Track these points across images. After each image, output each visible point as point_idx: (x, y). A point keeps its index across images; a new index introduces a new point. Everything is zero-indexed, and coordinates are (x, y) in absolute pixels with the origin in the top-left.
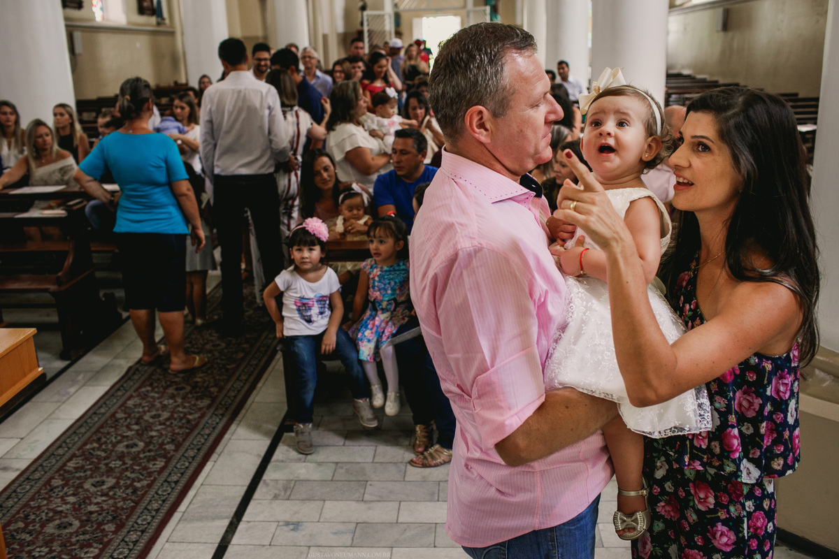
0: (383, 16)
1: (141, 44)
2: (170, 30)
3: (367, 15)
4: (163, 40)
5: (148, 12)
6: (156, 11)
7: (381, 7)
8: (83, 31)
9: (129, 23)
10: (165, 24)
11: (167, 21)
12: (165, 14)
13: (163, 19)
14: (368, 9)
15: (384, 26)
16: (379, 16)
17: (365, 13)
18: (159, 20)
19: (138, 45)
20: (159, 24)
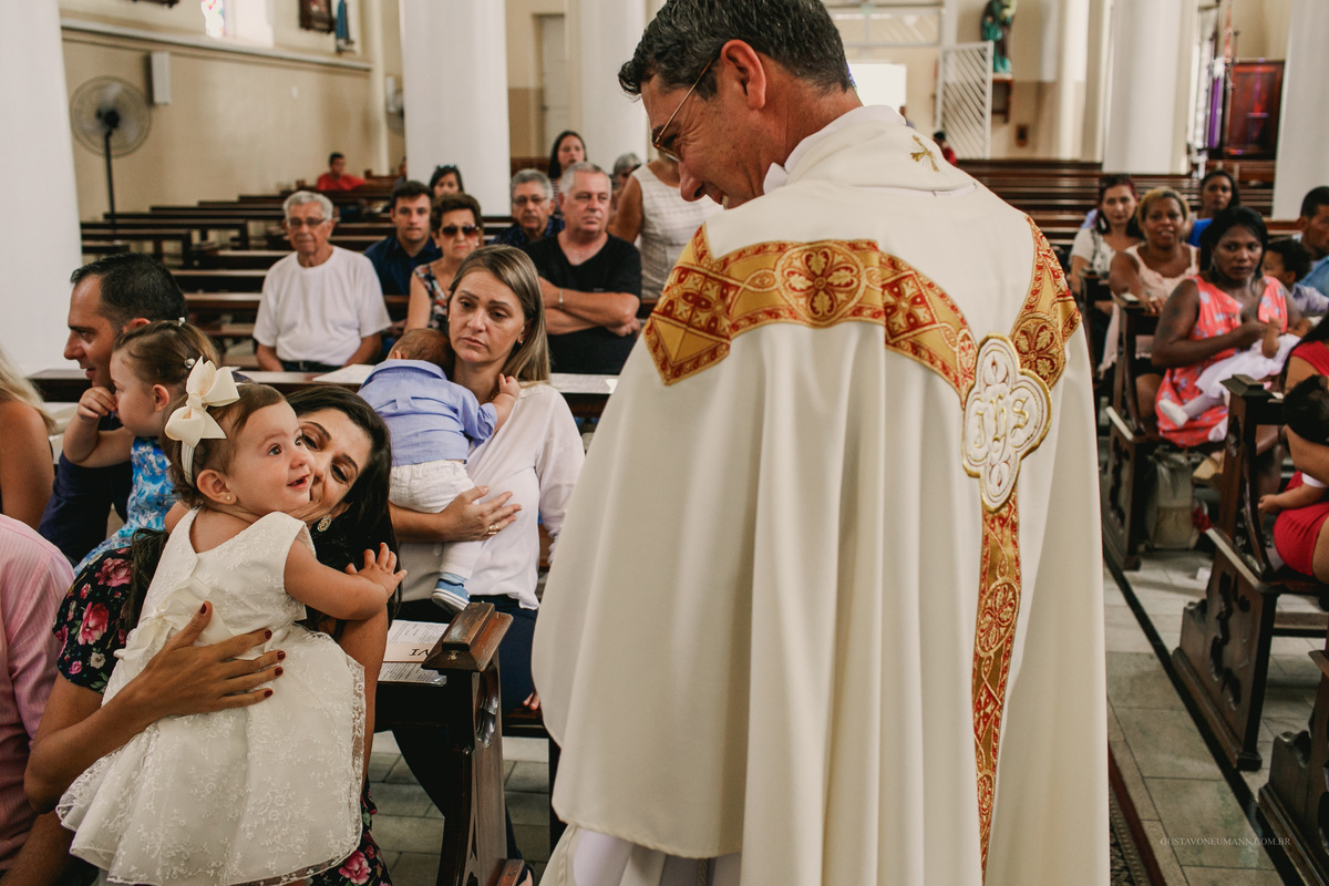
1: (303, 90)
4: (346, 83)
5: (319, 25)
6: (335, 25)
8: (173, 54)
9: (277, 44)
10: (352, 51)
11: (357, 47)
12: (354, 32)
13: (349, 41)
18: (342, 42)
20: (339, 51)
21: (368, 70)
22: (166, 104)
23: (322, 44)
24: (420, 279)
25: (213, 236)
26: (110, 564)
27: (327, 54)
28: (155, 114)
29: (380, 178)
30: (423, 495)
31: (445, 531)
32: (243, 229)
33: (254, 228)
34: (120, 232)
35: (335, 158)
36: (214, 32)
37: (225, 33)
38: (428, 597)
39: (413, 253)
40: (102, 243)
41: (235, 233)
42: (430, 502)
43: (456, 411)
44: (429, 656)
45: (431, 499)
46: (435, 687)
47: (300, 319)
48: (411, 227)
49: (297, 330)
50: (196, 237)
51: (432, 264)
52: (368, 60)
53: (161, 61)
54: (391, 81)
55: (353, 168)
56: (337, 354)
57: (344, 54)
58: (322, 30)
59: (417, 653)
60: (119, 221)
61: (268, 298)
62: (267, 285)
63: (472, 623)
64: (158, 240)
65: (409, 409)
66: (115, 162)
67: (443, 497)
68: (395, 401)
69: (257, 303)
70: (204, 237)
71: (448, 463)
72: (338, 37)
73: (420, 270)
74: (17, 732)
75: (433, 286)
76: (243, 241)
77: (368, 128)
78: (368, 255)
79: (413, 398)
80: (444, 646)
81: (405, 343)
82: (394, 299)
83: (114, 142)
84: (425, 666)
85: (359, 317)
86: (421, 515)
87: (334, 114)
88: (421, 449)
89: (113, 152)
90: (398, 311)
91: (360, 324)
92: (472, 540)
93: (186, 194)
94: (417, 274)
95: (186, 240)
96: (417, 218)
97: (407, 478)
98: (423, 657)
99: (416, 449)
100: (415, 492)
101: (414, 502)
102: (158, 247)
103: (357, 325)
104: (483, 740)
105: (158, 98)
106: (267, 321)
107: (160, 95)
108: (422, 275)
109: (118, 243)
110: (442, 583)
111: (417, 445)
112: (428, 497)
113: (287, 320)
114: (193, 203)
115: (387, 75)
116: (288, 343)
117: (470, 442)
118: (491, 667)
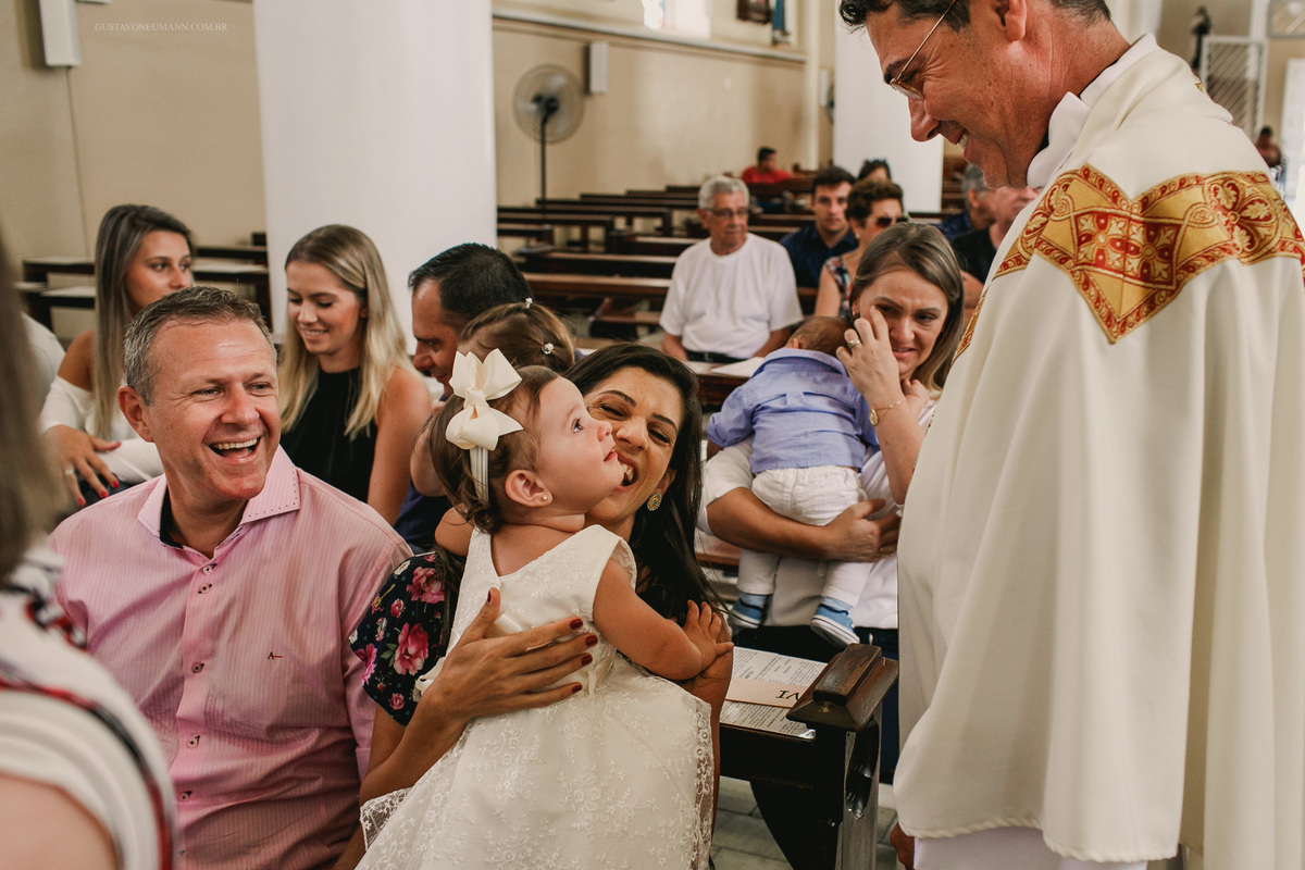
0: (1246, 47)
1: (736, 81)
2: (798, 57)
3: (1210, 45)
4: (779, 75)
5: (756, 16)
6: (772, 17)
7: (1244, 30)
8: (612, 44)
9: (714, 35)
10: (788, 43)
11: (793, 39)
13: (785, 33)
14: (1212, 31)
15: (1245, 70)
16: (1237, 46)
17: (1208, 40)
18: (778, 34)
19: (728, 83)
20: (775, 43)
21: (802, 63)
22: (601, 94)
23: (758, 35)
24: (830, 272)
25: (639, 225)
26: (421, 573)
27: (761, 45)
28: (588, 103)
29: (807, 173)
30: (807, 504)
31: (829, 548)
32: (667, 219)
33: (678, 217)
34: (550, 217)
35: (765, 154)
36: (653, 21)
37: (664, 25)
38: (807, 623)
39: (831, 244)
40: (532, 227)
41: (658, 222)
42: (815, 512)
43: (853, 411)
44: (800, 701)
45: (816, 509)
46: (803, 742)
47: (709, 308)
48: (830, 218)
49: (706, 320)
50: (620, 223)
51: (845, 256)
52: (802, 52)
53: (600, 51)
54: (825, 74)
55: (782, 164)
56: (745, 347)
57: (780, 46)
58: (758, 21)
59: (786, 695)
60: (550, 207)
61: (677, 286)
62: (676, 272)
63: (852, 669)
64: (585, 225)
65: (800, 405)
66: (549, 148)
67: (830, 508)
68: (785, 395)
69: (665, 290)
70: (630, 223)
71: (839, 470)
72: (774, 29)
73: (831, 263)
74: (346, 736)
75: (844, 281)
76: (666, 230)
77: (797, 122)
78: (784, 245)
79: (805, 393)
80: (816, 695)
81: (805, 331)
82: (807, 291)
83: (548, 128)
84: (793, 716)
85: (769, 310)
86: (802, 527)
87: (765, 107)
88: (809, 451)
89: (548, 139)
90: (808, 304)
91: (771, 317)
92: (860, 561)
93: (614, 183)
94: (828, 267)
95: (609, 226)
96: (834, 206)
97: (790, 483)
98: (792, 702)
99: (804, 451)
100: (798, 499)
101: (797, 511)
102: (585, 234)
103: (767, 317)
104: (854, 809)
105: (595, 86)
106: (675, 309)
107: (597, 84)
108: (833, 268)
109: (547, 227)
110: (823, 609)
111: (806, 446)
112: (813, 506)
113: (696, 308)
114: (620, 190)
115: (822, 67)
116: (695, 333)
117: (867, 447)
118: (872, 723)
